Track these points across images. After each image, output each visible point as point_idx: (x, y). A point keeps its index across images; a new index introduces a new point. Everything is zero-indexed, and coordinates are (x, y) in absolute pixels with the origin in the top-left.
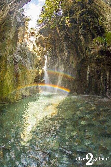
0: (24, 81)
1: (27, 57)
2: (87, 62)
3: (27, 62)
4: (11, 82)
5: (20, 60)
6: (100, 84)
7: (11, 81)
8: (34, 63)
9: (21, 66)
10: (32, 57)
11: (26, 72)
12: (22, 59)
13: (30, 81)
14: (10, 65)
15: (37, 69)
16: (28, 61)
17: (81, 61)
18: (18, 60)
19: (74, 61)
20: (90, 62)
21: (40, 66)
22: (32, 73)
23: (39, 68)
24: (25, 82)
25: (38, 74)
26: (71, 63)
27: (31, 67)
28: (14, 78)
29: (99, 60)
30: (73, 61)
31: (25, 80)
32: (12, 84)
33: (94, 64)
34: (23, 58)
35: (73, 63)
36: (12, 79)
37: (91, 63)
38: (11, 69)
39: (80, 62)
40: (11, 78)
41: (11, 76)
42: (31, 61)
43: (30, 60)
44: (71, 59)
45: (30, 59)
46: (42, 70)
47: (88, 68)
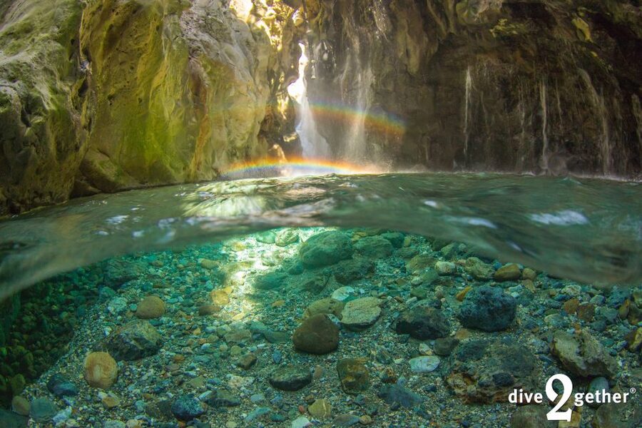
0: (223, 124)
1: (231, 39)
2: (461, 52)
3: (234, 54)
4: (174, 105)
5: (207, 46)
6: (516, 131)
7: (176, 104)
8: (257, 60)
9: (210, 68)
10: (251, 40)
11: (230, 87)
12: (212, 41)
13: (244, 121)
14: (175, 47)
15: (270, 86)
16: (236, 50)
17: (440, 45)
18: (200, 45)
19: (415, 48)
20: (476, 52)
21: (283, 74)
22: (253, 95)
23: (277, 83)
24: (226, 126)
25: (272, 110)
26: (401, 54)
27: (247, 73)
28: (187, 93)
29: (509, 42)
30: (411, 48)
31: (226, 121)
32: (179, 112)
33: (489, 59)
34: (217, 39)
35: (407, 53)
36: (179, 97)
37: (478, 56)
38: (177, 60)
39: (436, 49)
40: (175, 91)
41: (175, 85)
42: (246, 54)
43: (243, 50)
44: (400, 39)
45: (241, 45)
46: (287, 99)
47: (468, 73)
